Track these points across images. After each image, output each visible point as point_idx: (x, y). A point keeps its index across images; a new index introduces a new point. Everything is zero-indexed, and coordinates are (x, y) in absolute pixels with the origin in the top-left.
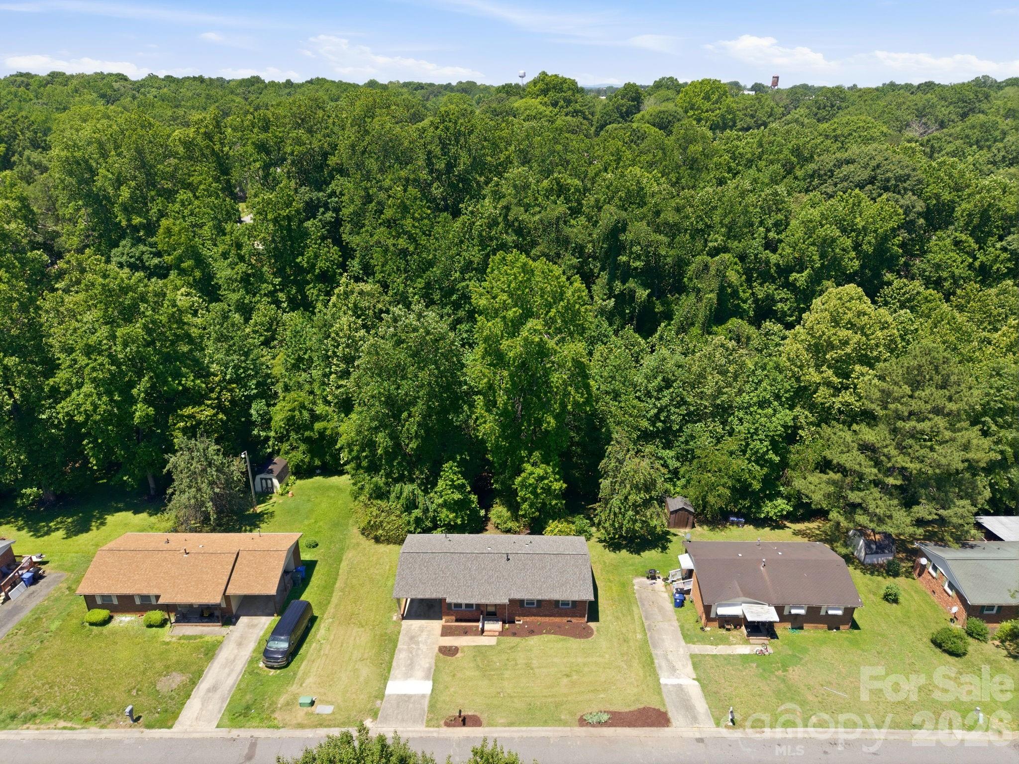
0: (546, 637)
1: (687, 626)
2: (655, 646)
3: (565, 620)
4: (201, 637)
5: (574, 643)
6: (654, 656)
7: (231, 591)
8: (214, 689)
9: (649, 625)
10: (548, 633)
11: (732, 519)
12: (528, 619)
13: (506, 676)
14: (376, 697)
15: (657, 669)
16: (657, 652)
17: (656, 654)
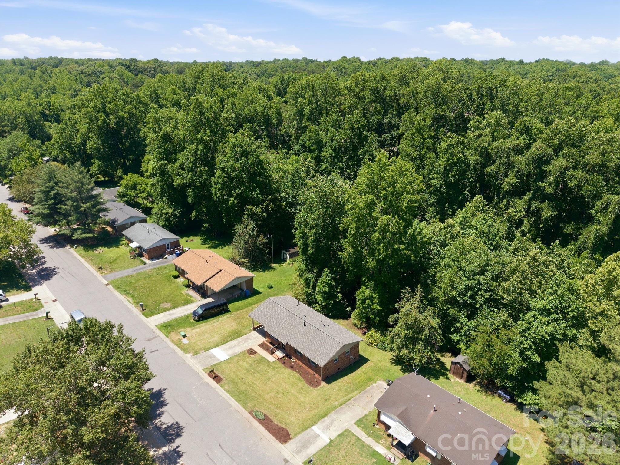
0: (293, 373)
1: (369, 418)
2: (335, 413)
3: (313, 372)
4: (191, 297)
5: (303, 384)
6: (328, 416)
7: (207, 284)
8: (170, 315)
9: (351, 403)
10: (298, 372)
11: (499, 391)
12: (298, 361)
13: (255, 375)
14: (205, 349)
15: (320, 421)
16: (333, 415)
17: (331, 416)
